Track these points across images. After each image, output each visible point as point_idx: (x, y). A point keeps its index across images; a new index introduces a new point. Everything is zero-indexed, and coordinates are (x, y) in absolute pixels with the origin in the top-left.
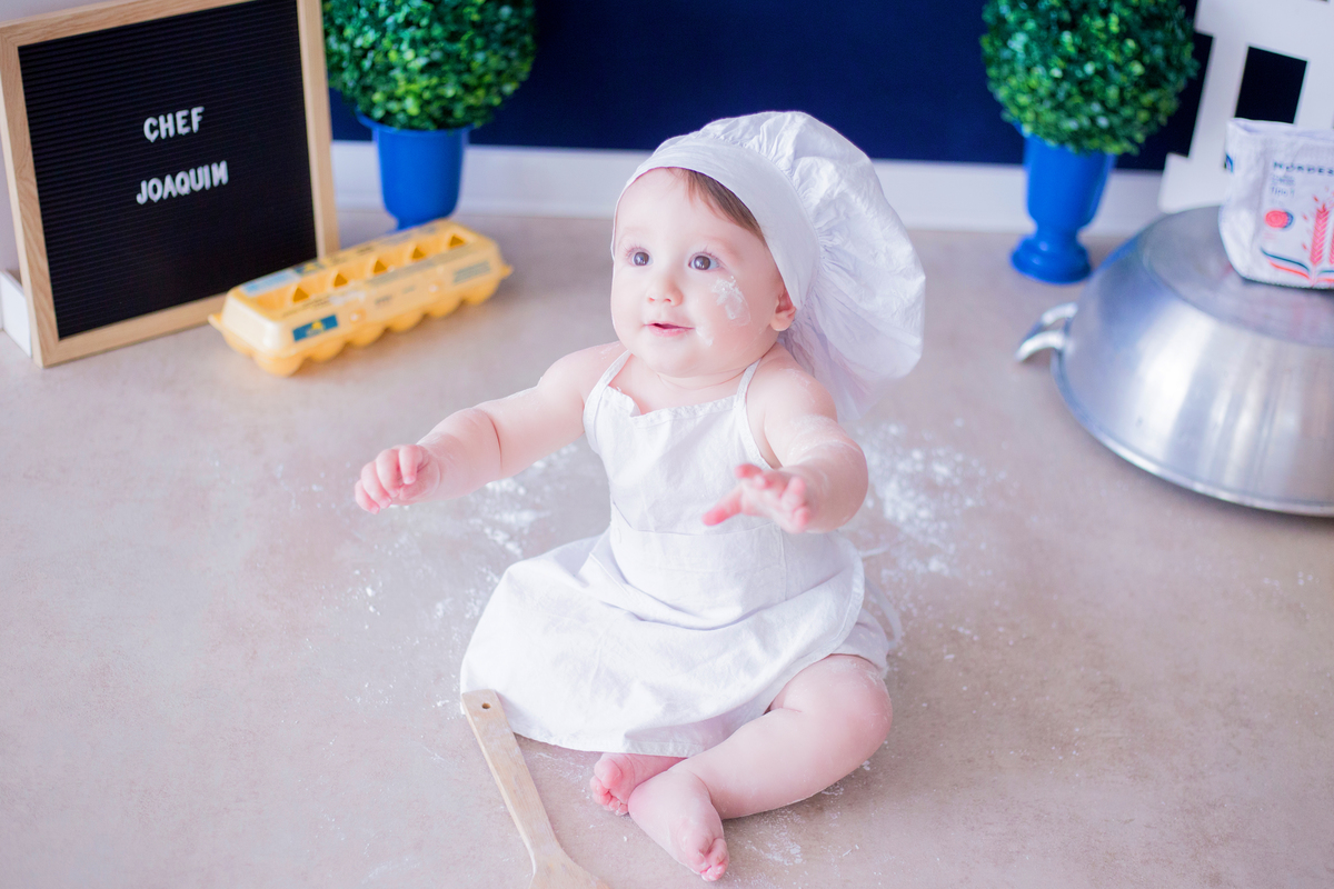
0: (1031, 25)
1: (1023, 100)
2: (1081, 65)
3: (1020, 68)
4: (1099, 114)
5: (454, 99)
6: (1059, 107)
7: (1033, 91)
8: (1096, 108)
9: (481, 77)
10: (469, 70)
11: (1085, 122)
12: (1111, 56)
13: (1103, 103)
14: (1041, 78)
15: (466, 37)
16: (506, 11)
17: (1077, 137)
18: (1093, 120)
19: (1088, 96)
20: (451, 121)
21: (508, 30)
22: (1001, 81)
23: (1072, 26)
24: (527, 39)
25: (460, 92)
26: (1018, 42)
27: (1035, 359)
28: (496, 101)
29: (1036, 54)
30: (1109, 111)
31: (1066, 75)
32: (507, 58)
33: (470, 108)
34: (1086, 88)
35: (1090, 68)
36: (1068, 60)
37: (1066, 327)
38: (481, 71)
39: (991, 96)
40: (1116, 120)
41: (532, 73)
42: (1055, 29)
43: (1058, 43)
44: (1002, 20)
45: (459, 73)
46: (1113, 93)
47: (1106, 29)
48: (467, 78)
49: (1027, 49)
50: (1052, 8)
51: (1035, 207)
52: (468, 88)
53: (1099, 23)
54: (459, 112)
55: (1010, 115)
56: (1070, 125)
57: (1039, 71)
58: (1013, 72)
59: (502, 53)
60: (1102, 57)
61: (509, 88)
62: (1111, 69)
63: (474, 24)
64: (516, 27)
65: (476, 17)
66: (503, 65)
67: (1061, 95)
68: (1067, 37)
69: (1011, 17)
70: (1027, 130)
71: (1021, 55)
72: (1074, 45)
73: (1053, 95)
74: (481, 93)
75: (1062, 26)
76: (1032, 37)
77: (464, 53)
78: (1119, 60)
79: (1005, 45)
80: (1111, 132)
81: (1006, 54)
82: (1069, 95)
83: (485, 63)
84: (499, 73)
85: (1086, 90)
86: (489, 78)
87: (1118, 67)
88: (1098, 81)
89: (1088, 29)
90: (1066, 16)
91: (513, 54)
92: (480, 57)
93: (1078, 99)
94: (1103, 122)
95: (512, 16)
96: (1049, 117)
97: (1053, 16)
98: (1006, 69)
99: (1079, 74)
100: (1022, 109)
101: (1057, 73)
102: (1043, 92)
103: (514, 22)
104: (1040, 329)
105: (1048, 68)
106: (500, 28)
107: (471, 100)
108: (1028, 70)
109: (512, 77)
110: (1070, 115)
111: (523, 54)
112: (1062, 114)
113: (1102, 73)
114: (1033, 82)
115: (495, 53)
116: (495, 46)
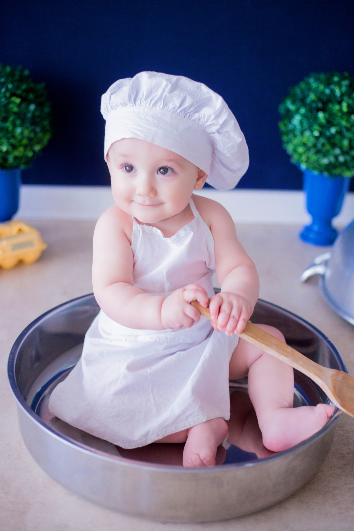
0: (303, 111)
1: (301, 150)
2: (328, 128)
3: (298, 133)
4: (339, 155)
5: (7, 152)
6: (318, 152)
7: (304, 145)
8: (337, 151)
9: (20, 141)
10: (13, 136)
11: (332, 159)
12: (344, 123)
13: (341, 148)
14: (308, 137)
15: (11, 119)
16: (32, 107)
17: (329, 167)
18: (336, 157)
19: (334, 145)
20: (7, 165)
21: (34, 117)
22: (289, 141)
23: (324, 110)
24: (46, 123)
25: (10, 149)
26: (297, 120)
27: (310, 280)
28: (30, 154)
29: (306, 125)
30: (344, 153)
31: (322, 134)
32: (33, 131)
33: (16, 158)
34: (332, 141)
35: (333, 130)
36: (321, 126)
37: (326, 263)
38: (19, 137)
39: (284, 151)
40: (348, 158)
41: (50, 141)
42: (314, 112)
43: (316, 118)
44: (288, 111)
45: (8, 139)
46: (346, 143)
47: (341, 110)
48: (12, 141)
49: (301, 123)
50: (313, 101)
51: (311, 208)
52: (14, 147)
53: (336, 107)
54: (11, 159)
55: (295, 159)
56: (325, 161)
57: (307, 134)
58: (295, 136)
59: (31, 128)
60: (339, 125)
61: (37, 148)
62: (344, 131)
63: (15, 113)
64: (39, 116)
65: (15, 109)
66: (32, 135)
67: (319, 145)
68: (321, 115)
69: (292, 107)
70: (303, 166)
71: (298, 127)
72: (325, 118)
73: (315, 146)
74: (21, 149)
75: (318, 110)
76: (304, 116)
77: (10, 128)
78: (348, 125)
79: (290, 122)
80: (345, 164)
81: (290, 127)
82: (323, 145)
83: (22, 133)
84: (30, 140)
85: (332, 142)
86: (25, 142)
87: (348, 130)
88: (338, 137)
89: (331, 111)
90: (320, 105)
91: (38, 129)
92: (19, 130)
93: (328, 147)
94: (341, 159)
95: (35, 110)
96: (314, 157)
97: (314, 105)
98: (291, 135)
99: (328, 134)
100: (301, 155)
101: (316, 134)
102: (310, 144)
103: (37, 113)
104: (313, 265)
105: (312, 131)
106: (29, 115)
107: (16, 153)
108: (302, 133)
109: (39, 142)
110: (325, 155)
111: (44, 130)
112: (320, 156)
113: (339, 133)
114: (305, 140)
115: (27, 128)
116: (27, 125)
